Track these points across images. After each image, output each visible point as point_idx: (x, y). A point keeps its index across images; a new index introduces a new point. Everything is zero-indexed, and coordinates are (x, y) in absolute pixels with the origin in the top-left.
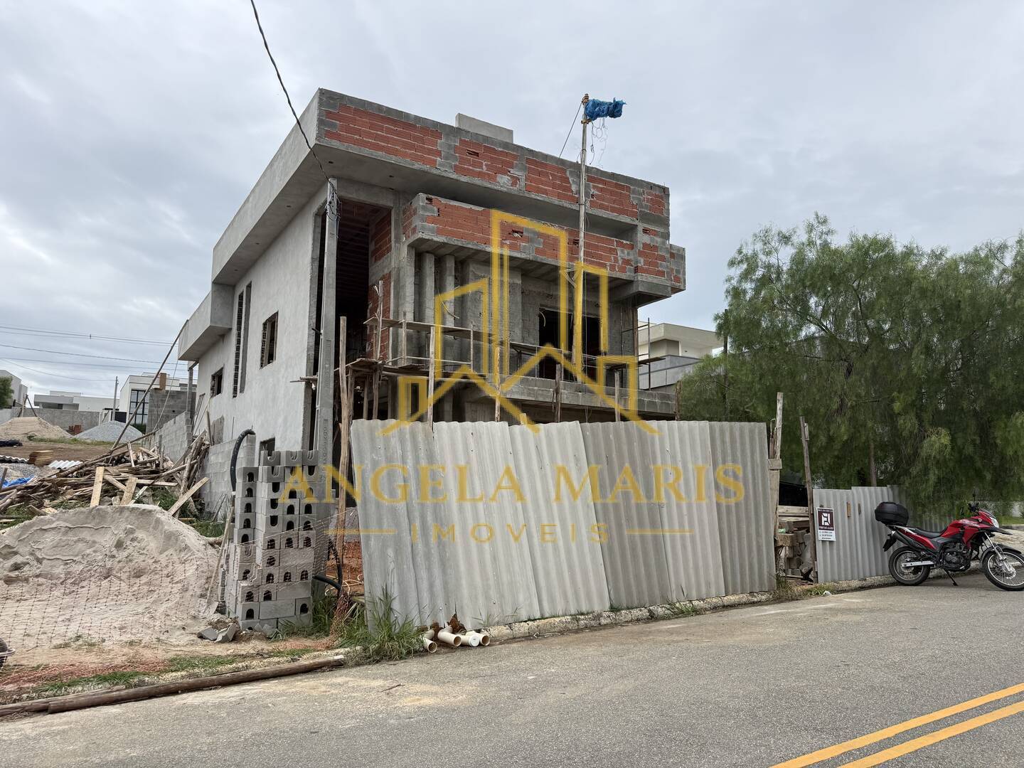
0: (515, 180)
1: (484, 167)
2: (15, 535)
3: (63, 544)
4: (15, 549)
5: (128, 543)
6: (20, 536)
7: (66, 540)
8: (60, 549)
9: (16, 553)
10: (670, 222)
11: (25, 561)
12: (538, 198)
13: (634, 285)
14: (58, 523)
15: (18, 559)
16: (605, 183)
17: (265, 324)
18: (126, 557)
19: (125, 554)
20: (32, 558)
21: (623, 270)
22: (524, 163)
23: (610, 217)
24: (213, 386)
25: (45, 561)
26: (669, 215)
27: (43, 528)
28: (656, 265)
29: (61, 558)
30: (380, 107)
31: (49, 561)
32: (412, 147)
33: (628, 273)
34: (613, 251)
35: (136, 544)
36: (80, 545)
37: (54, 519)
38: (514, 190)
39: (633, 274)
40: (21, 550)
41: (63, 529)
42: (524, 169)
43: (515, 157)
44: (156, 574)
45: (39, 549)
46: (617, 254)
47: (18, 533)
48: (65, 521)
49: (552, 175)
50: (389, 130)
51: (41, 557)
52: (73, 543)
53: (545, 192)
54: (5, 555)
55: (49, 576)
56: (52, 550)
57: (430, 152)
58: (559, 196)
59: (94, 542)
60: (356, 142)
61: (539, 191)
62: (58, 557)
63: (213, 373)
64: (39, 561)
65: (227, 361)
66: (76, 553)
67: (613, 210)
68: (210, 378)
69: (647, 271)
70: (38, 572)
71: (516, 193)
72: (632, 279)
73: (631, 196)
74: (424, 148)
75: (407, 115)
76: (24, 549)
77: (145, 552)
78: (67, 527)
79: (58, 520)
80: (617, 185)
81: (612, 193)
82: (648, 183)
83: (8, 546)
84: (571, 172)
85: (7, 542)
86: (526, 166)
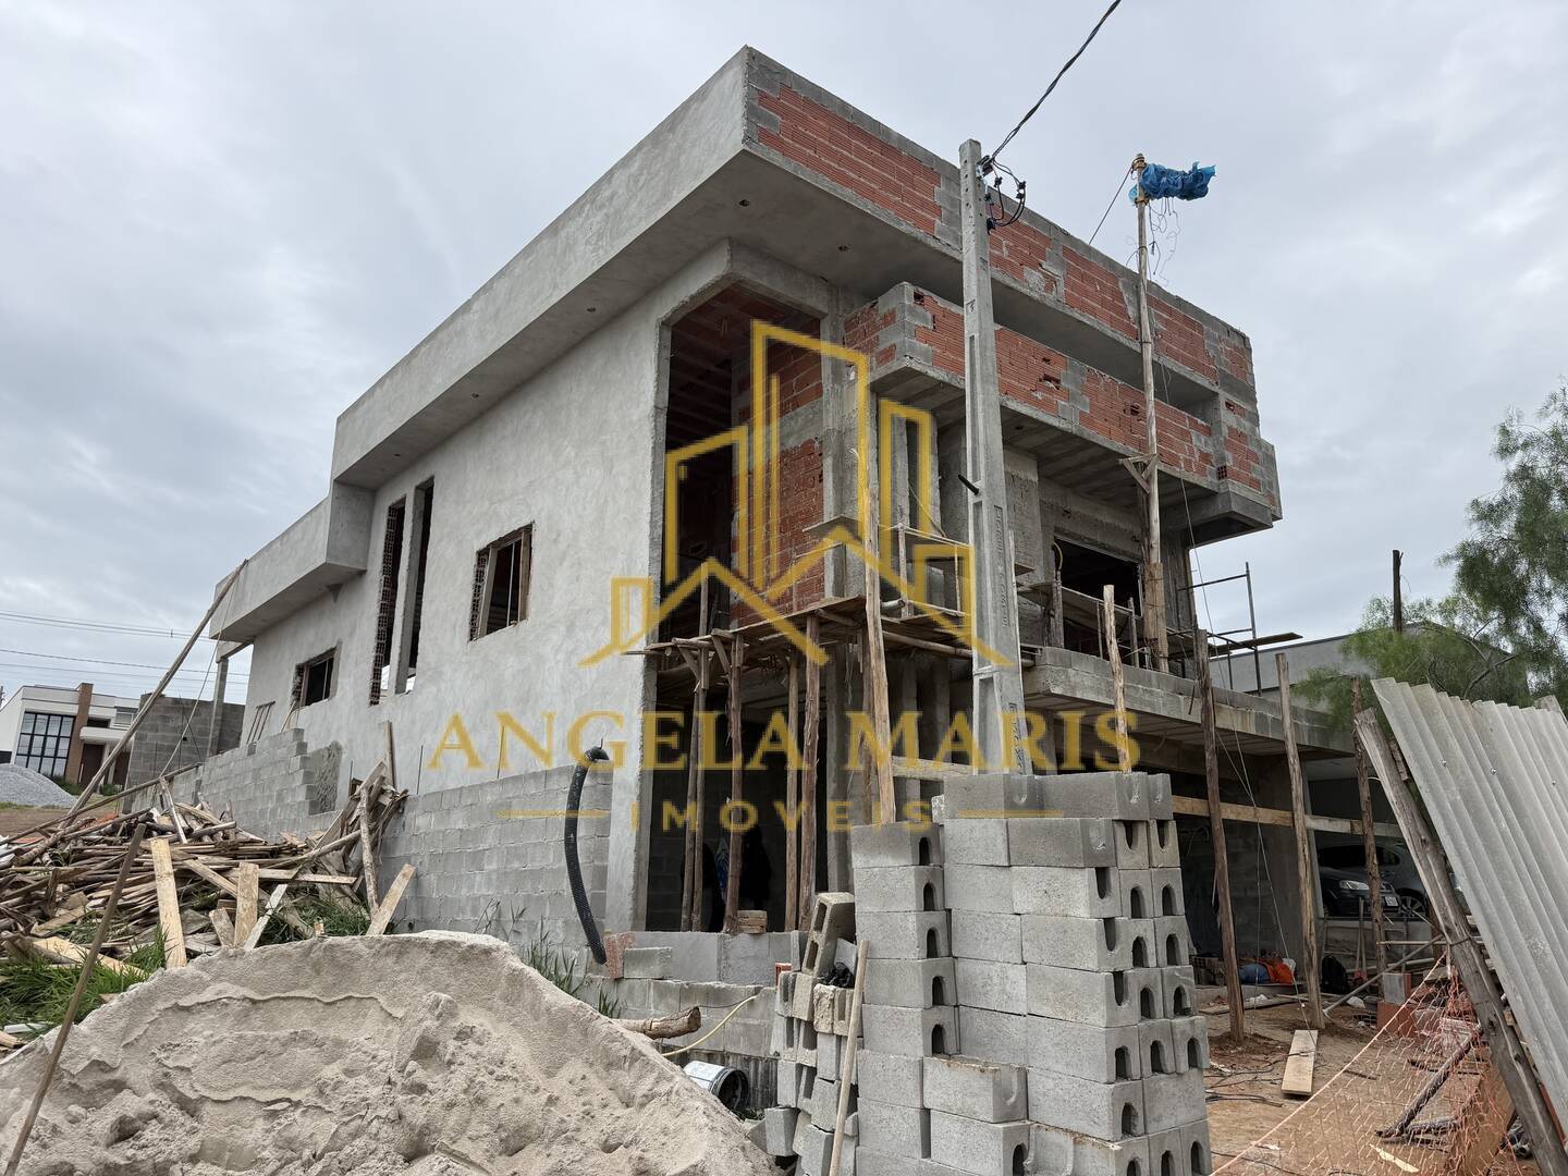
0: (1051, 282)
1: (1004, 249)
2: (114, 1029)
3: (250, 1051)
4: (117, 1075)
5: (452, 1045)
6: (126, 1031)
7: (256, 1038)
8: (241, 1065)
9: (119, 1086)
10: (1257, 396)
11: (148, 1108)
12: (1085, 321)
13: (1219, 500)
14: (220, 986)
15: (126, 1105)
16: (1170, 313)
17: (482, 555)
18: (465, 1091)
19: (459, 1079)
20: (163, 1098)
21: (1202, 471)
22: (1061, 254)
23: (1182, 373)
24: (299, 687)
25: (208, 1108)
26: (1254, 383)
27: (185, 1002)
28: (1248, 468)
29: (252, 1094)
30: (844, 105)
31: (219, 1109)
32: (896, 190)
33: (1210, 479)
34: (1185, 435)
35: (472, 1048)
36: (302, 1055)
37: (206, 977)
38: (1050, 299)
39: (1215, 481)
40: (132, 1078)
41: (236, 1007)
42: (1062, 265)
43: (1048, 241)
44: (569, 1141)
45: (182, 1069)
46: (1191, 442)
47: (122, 1024)
48: (237, 981)
49: (1100, 284)
50: (859, 152)
51: (193, 1096)
52: (277, 1048)
53: (1093, 312)
54: (91, 1093)
55: (227, 1156)
56: (220, 1072)
57: (924, 204)
58: (1112, 321)
59: (339, 1043)
60: (809, 162)
61: (1084, 308)
62: (243, 1092)
63: (301, 660)
64: (189, 1107)
65: (351, 635)
66: (294, 1079)
67: (1186, 361)
68: (294, 670)
69: (1238, 477)
70: (193, 1144)
71: (1052, 305)
72: (1216, 489)
73: (1206, 341)
74: (915, 196)
75: (887, 131)
76: (138, 1072)
77: (506, 1071)
78: (245, 998)
79: (217, 978)
80: (1187, 321)
81: (1181, 332)
82: (1224, 324)
83: (98, 1065)
84: (1124, 284)
85: (95, 1052)
86: (1063, 261)
